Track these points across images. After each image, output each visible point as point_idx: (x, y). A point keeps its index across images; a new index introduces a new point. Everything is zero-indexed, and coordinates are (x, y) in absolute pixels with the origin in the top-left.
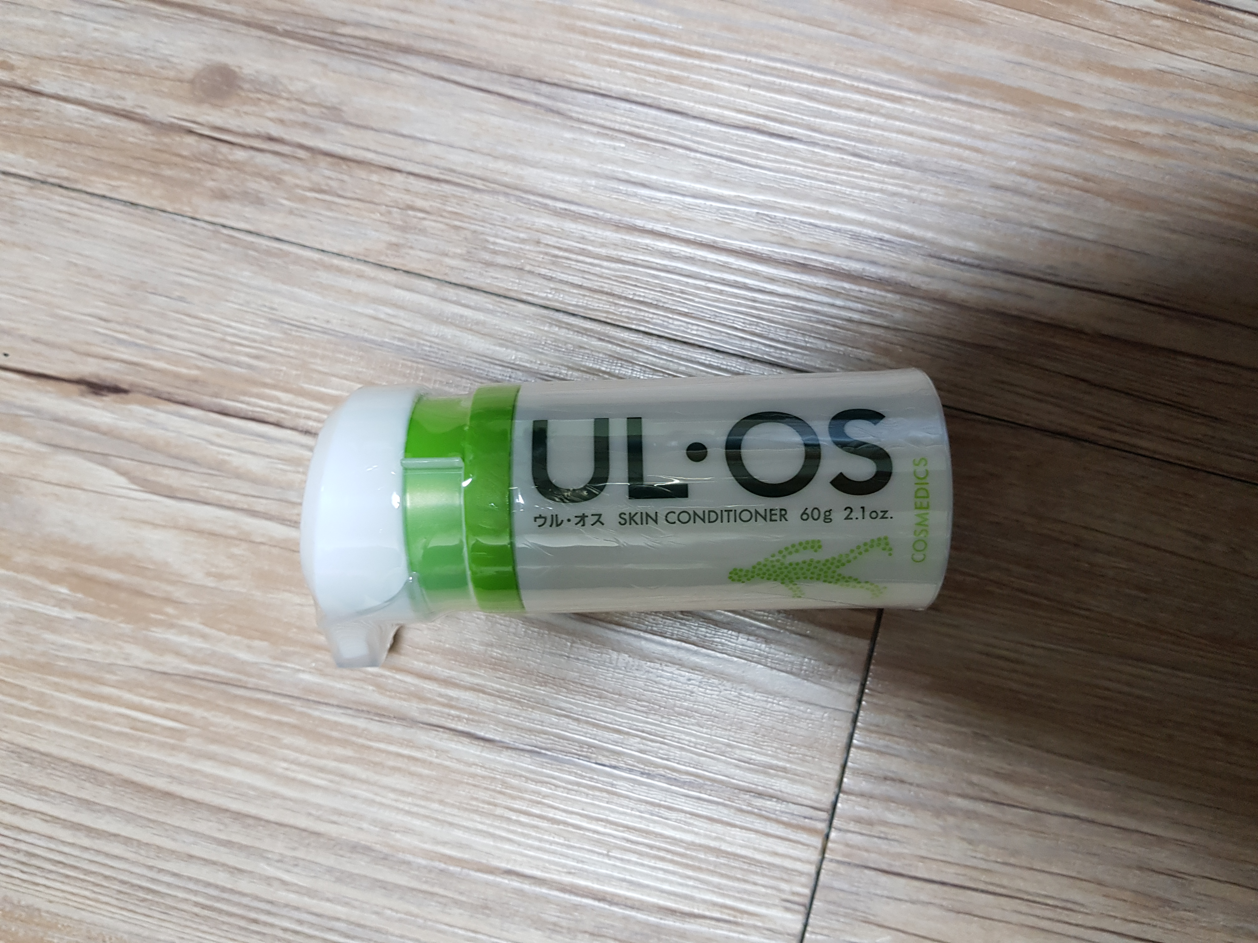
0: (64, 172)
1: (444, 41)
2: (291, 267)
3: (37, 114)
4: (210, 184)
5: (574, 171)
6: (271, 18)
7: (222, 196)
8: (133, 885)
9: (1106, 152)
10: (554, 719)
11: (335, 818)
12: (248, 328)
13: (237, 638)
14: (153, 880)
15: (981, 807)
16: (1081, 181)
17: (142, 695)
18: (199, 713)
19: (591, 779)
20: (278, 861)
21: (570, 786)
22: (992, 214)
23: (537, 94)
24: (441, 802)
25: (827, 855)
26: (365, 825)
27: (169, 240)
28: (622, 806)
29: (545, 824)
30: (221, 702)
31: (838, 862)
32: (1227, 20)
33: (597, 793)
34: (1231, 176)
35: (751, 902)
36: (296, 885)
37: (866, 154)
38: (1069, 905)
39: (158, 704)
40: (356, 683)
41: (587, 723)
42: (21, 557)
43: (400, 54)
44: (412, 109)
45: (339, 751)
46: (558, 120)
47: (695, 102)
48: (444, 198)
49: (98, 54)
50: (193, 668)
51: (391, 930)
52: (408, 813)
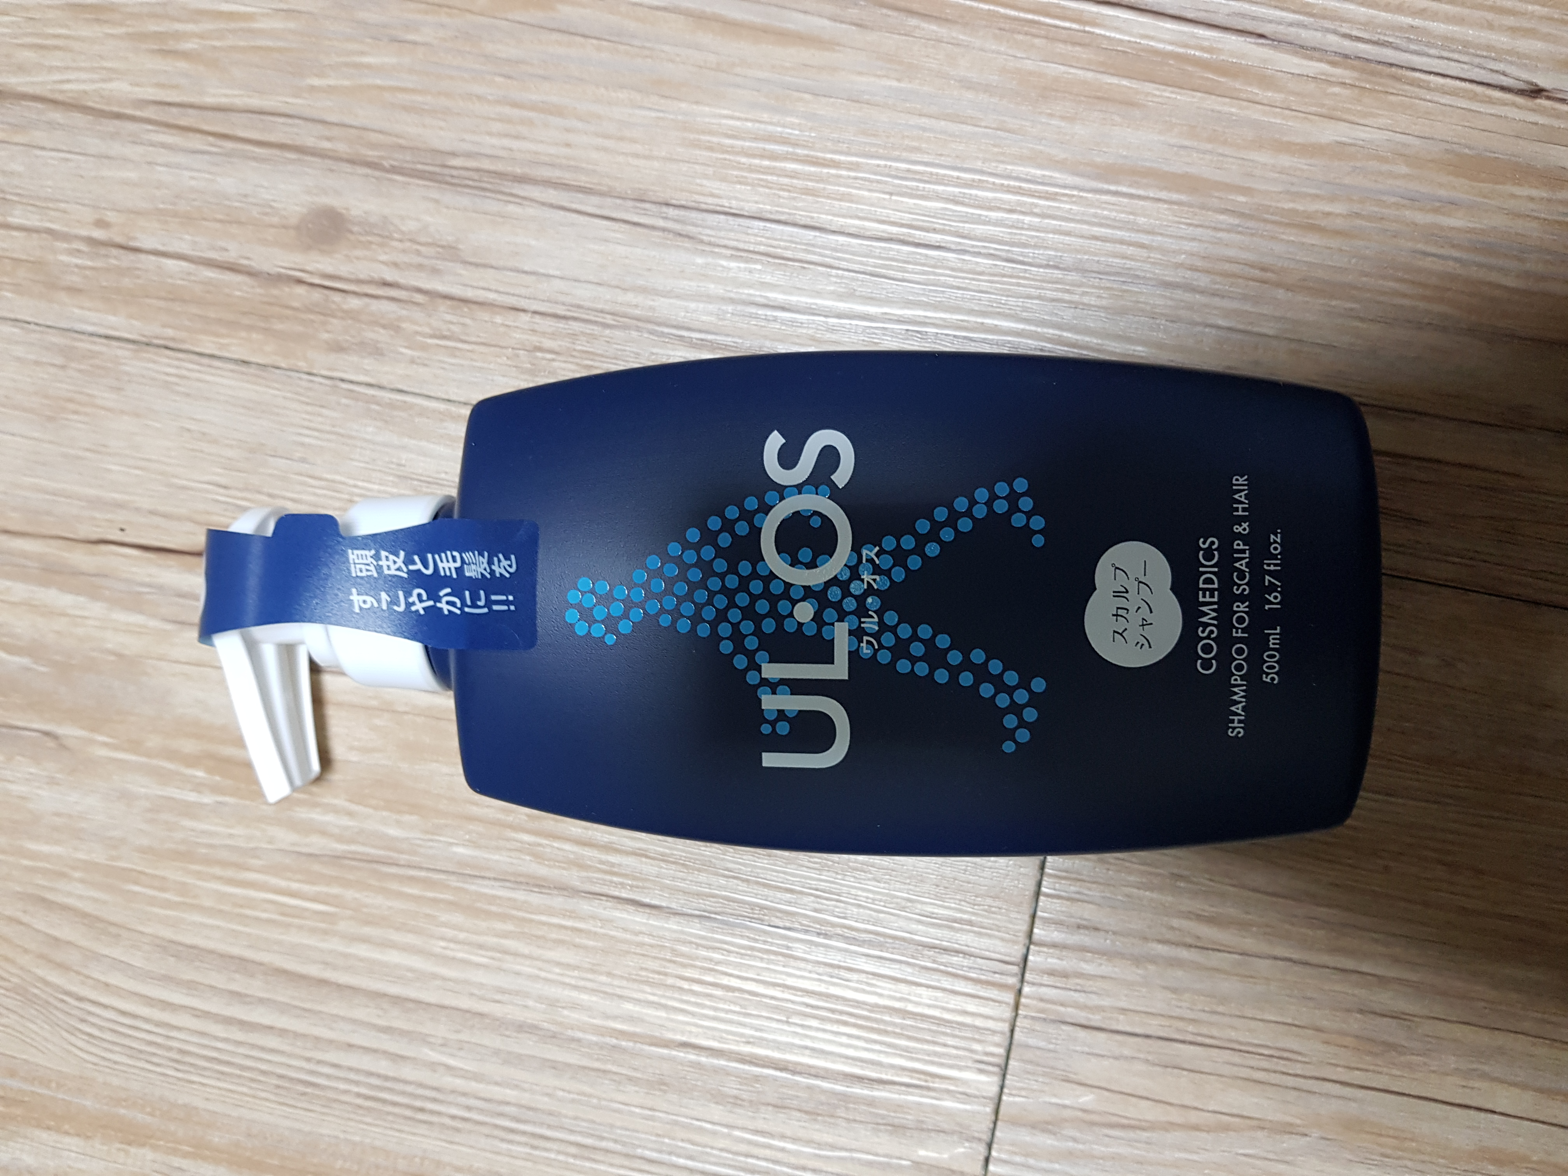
0: (170, 332)
1: (560, 167)
2: (417, 420)
3: (137, 272)
4: (326, 336)
5: (709, 298)
6: (376, 153)
7: (338, 348)
8: (291, 1079)
9: (1284, 237)
10: (722, 881)
11: (498, 997)
12: (376, 487)
13: (385, 813)
14: (312, 1072)
15: (1184, 954)
16: (1257, 272)
17: (290, 879)
18: (350, 894)
19: (765, 942)
20: (442, 1045)
21: (743, 951)
22: (1162, 314)
23: (666, 218)
24: (609, 974)
25: (1020, 1012)
26: (531, 1003)
27: (285, 398)
28: (799, 969)
29: (719, 993)
30: (373, 882)
31: (1033, 1018)
32: (1412, 83)
33: (772, 957)
34: (1426, 254)
35: (941, 1065)
36: (462, 1069)
37: (1021, 258)
38: (1286, 1055)
39: (306, 888)
40: (513, 854)
41: (758, 883)
42: (154, 741)
43: (516, 185)
44: (533, 243)
45: (499, 926)
46: (688, 244)
47: (834, 215)
48: (574, 336)
49: (196, 203)
50: (341, 847)
51: (564, 1111)
52: (576, 987)
